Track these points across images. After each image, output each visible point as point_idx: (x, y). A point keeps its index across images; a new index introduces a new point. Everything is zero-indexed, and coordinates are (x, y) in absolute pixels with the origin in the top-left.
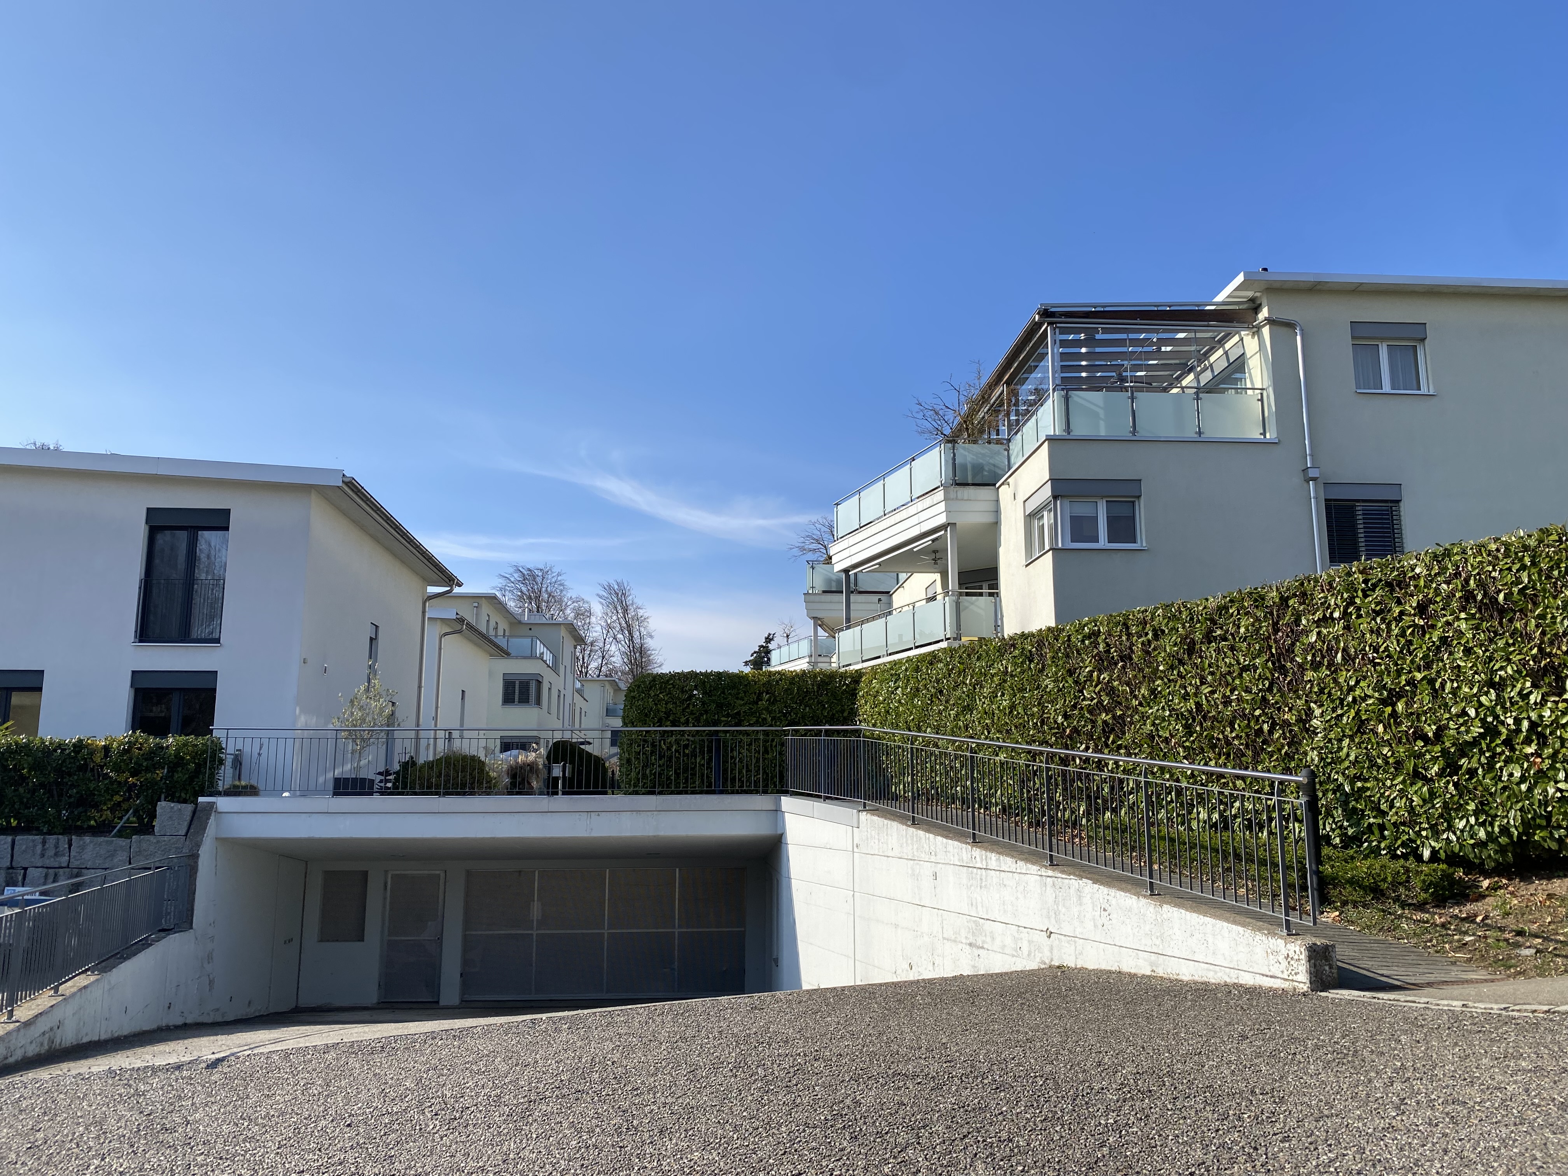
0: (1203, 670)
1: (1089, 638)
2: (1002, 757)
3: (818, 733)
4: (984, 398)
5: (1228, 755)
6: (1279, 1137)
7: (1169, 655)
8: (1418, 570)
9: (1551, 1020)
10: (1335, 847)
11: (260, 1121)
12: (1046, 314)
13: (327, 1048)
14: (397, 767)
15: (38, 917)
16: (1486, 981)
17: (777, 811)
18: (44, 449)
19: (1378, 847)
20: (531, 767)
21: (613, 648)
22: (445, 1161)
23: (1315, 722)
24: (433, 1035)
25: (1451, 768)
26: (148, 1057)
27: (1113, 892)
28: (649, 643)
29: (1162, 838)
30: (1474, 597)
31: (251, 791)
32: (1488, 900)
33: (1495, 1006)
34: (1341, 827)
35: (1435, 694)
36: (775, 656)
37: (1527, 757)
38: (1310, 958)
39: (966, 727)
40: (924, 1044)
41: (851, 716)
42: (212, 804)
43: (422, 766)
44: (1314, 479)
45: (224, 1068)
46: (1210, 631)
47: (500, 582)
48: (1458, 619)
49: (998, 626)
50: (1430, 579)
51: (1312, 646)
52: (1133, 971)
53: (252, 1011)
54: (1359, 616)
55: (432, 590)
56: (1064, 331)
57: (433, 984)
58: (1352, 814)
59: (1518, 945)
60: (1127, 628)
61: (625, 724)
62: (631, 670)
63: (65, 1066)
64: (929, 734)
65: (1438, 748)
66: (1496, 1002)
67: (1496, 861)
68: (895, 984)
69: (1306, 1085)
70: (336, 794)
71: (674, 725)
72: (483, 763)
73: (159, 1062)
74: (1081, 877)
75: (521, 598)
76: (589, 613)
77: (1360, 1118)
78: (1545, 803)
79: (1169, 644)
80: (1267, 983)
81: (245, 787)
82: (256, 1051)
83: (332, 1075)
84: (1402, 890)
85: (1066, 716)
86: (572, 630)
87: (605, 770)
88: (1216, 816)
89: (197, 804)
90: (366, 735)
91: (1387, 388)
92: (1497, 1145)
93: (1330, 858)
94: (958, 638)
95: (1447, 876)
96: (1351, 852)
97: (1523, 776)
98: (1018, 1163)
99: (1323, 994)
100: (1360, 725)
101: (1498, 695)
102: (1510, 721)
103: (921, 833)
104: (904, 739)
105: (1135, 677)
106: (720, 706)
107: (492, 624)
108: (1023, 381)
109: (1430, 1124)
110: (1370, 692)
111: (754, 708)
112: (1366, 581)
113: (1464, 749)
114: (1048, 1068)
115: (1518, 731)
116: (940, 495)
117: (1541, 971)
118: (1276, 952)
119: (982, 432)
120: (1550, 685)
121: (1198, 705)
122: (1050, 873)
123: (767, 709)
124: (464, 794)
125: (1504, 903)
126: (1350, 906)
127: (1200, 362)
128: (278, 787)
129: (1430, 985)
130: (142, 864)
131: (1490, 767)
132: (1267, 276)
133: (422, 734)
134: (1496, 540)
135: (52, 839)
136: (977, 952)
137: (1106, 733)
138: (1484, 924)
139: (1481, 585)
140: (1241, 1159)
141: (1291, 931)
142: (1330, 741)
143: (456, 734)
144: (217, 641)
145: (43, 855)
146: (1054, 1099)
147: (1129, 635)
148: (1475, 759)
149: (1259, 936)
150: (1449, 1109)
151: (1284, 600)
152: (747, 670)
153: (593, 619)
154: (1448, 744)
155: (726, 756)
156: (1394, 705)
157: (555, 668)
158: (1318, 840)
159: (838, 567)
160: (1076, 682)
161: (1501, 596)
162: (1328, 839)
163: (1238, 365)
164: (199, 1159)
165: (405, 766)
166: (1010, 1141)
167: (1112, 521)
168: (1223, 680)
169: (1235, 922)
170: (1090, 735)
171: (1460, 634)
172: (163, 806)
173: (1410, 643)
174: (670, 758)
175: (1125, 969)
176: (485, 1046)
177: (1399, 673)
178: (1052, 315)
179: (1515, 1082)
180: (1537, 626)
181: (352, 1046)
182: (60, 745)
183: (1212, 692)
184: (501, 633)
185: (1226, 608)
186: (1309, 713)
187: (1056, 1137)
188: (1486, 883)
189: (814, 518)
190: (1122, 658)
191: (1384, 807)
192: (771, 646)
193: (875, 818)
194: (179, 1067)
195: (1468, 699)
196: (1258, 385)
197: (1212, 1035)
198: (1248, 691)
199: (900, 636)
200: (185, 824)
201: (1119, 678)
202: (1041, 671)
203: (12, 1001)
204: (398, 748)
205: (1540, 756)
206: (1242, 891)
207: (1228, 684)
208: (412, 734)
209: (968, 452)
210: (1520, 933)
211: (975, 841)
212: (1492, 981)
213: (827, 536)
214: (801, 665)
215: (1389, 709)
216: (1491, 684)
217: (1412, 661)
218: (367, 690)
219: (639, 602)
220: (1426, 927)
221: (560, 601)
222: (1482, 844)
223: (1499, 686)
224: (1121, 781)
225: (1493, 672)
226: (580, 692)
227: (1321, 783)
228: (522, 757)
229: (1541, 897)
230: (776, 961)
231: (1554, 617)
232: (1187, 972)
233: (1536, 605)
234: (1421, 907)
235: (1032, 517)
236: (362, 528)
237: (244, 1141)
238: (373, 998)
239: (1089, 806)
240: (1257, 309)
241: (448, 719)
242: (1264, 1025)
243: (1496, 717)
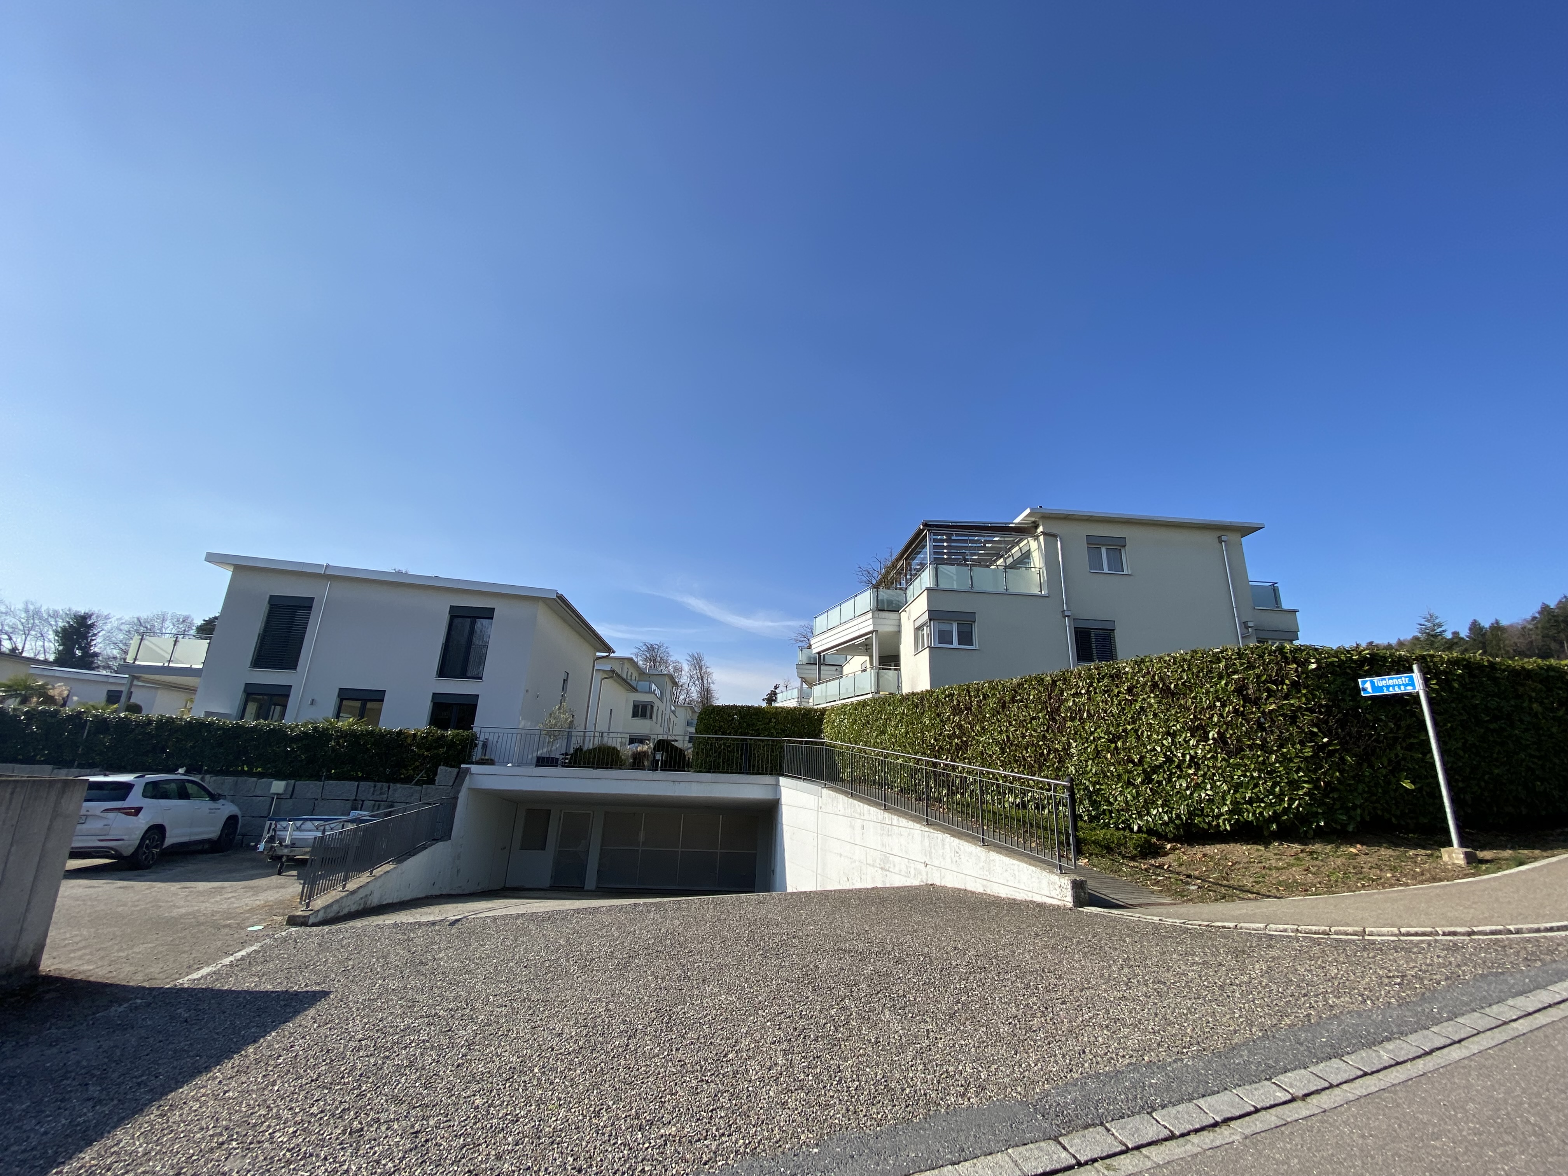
0: (1010, 718)
1: (948, 697)
2: (900, 761)
3: (801, 742)
4: (894, 566)
5: (1025, 766)
6: (1060, 1001)
7: (992, 708)
8: (1127, 669)
9: (1210, 931)
10: (1085, 821)
11: (476, 961)
12: (926, 525)
13: (518, 916)
14: (572, 751)
15: (366, 829)
16: (1171, 904)
17: (777, 785)
18: (399, 573)
19: (1109, 822)
20: (644, 754)
21: (693, 689)
22: (578, 993)
23: (1073, 750)
24: (578, 911)
25: (1148, 779)
26: (418, 916)
27: (962, 842)
28: (712, 687)
29: (989, 812)
30: (1158, 686)
31: (491, 762)
32: (1171, 856)
33: (1178, 921)
34: (1088, 810)
35: (1138, 738)
36: (779, 697)
37: (1189, 775)
38: (1073, 888)
39: (882, 742)
40: (855, 930)
41: (818, 733)
42: (469, 769)
43: (586, 752)
44: (1068, 616)
45: (459, 925)
46: (1014, 697)
47: (636, 651)
48: (1149, 697)
49: (899, 687)
50: (1134, 674)
51: (1070, 708)
52: (973, 890)
53: (479, 889)
54: (1096, 693)
55: (598, 654)
56: (935, 534)
57: (582, 878)
58: (1093, 803)
59: (1188, 883)
60: (969, 692)
61: (697, 732)
62: (702, 701)
63: (371, 919)
64: (861, 746)
65: (1141, 768)
66: (1178, 919)
67: (1174, 834)
68: (840, 891)
69: (1074, 968)
70: (537, 766)
71: (723, 734)
72: (619, 751)
73: (424, 919)
74: (944, 833)
75: (646, 660)
76: (681, 669)
77: (1106, 991)
78: (1200, 801)
79: (992, 702)
80: (1049, 901)
81: (487, 760)
82: (478, 916)
83: (519, 934)
84: (1122, 848)
85: (936, 740)
86: (671, 678)
87: (685, 756)
88: (1018, 800)
89: (460, 768)
90: (556, 733)
91: (1106, 570)
92: (1185, 1012)
93: (1082, 828)
94: (878, 692)
95: (1147, 841)
96: (1094, 825)
97: (1187, 786)
98: (909, 1012)
99: (1081, 909)
100: (1097, 753)
101: (1172, 740)
102: (1179, 755)
103: (856, 802)
104: (848, 748)
105: (973, 720)
106: (748, 725)
107: (629, 674)
108: (914, 558)
109: (1146, 996)
110: (1103, 735)
111: (767, 726)
112: (1099, 674)
113: (1155, 769)
114: (926, 950)
115: (1184, 760)
116: (870, 615)
117: (1202, 899)
118: (1054, 883)
119: (892, 583)
120: (1200, 736)
121: (1008, 737)
122: (927, 829)
123: (774, 727)
124: (607, 768)
125: (1179, 858)
126: (1094, 856)
127: (1006, 553)
128: (506, 760)
129: (1140, 905)
130: (426, 801)
131: (1169, 780)
132: (1042, 511)
133: (587, 734)
134: (1169, 655)
135: (379, 784)
136: (885, 873)
137: (957, 751)
138: (1168, 870)
139: (1161, 679)
140: (1039, 1014)
141: (1063, 871)
142: (1081, 761)
143: (605, 735)
144: (481, 678)
145: (373, 794)
146: (929, 970)
147: (970, 696)
148: (1161, 775)
149: (1044, 873)
150: (1156, 986)
151: (1054, 682)
152: (764, 705)
153: (683, 673)
154: (1146, 766)
155: (750, 753)
156: (1116, 743)
157: (661, 699)
158: (1076, 817)
159: (815, 651)
160: (942, 721)
161: (1172, 686)
162: (1081, 816)
163: (1027, 555)
164: (439, 983)
165: (576, 751)
166: (905, 996)
167: (960, 634)
168: (1021, 724)
169: (1030, 864)
170: (949, 751)
171: (1151, 705)
172: (441, 769)
173: (1124, 709)
174: (720, 753)
175: (969, 888)
176: (607, 919)
177: (1118, 725)
178: (930, 526)
179: (1193, 971)
180: (1193, 703)
181: (532, 916)
182: (390, 732)
183: (1016, 731)
184: (633, 678)
185: (1022, 684)
186: (1069, 745)
187: (931, 996)
188: (1169, 846)
189: (803, 623)
190: (967, 709)
191: (1111, 800)
192: (777, 691)
193: (831, 792)
194: (434, 923)
195: (1157, 742)
196: (1037, 566)
197: (1019, 933)
198: (1035, 731)
199: (847, 689)
200: (453, 780)
201: (964, 720)
202: (923, 713)
203: (346, 879)
204: (574, 740)
205: (1196, 775)
206: (1033, 845)
207: (1024, 727)
208: (582, 734)
209: (884, 594)
210: (1189, 876)
211: (886, 808)
212: (1175, 904)
213: (809, 634)
214: (792, 704)
215: (1113, 745)
216: (1168, 734)
217: (1125, 719)
218: (559, 709)
219: (708, 664)
220: (1137, 871)
221: (666, 662)
222: (1165, 824)
223: (1173, 735)
224: (966, 778)
225: (1169, 727)
226: (673, 712)
227: (1076, 785)
228: (641, 748)
229: (1200, 855)
230: (773, 871)
231: (1201, 699)
232: (1004, 892)
233: (1191, 692)
234: (1133, 858)
235: (918, 629)
236: (565, 621)
237: (465, 973)
238: (547, 883)
239: (948, 790)
240: (1037, 527)
241: (602, 726)
242: (1048, 928)
243: (1172, 752)
